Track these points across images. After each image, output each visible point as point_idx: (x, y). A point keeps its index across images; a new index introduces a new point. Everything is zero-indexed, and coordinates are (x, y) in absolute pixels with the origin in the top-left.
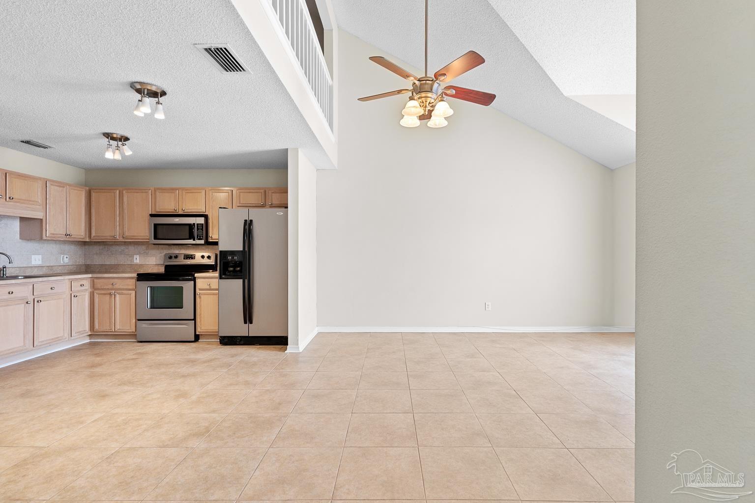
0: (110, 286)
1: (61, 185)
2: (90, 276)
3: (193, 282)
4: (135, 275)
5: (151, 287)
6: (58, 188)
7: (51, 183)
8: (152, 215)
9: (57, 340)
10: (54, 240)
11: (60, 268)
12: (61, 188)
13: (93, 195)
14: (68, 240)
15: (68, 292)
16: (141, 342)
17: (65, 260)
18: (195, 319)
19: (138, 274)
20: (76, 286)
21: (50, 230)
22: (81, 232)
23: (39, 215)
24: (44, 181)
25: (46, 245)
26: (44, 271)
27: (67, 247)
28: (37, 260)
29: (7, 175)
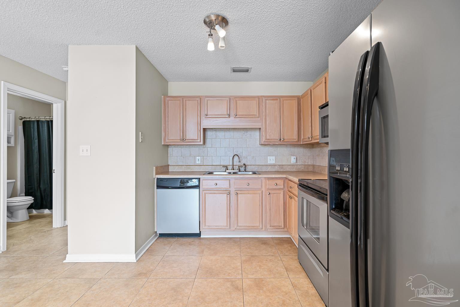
1: (274, 98)
2: (284, 176)
6: (272, 102)
7: (266, 98)
8: (321, 108)
9: (253, 229)
10: (269, 144)
11: (289, 167)
12: (275, 101)
13: (301, 101)
14: (282, 143)
15: (263, 189)
17: (293, 160)
19: (300, 180)
20: (271, 184)
21: (266, 137)
22: (295, 137)
23: (258, 125)
24: (259, 98)
25: (278, 149)
26: (276, 169)
27: (296, 150)
28: (271, 160)
29: (230, 99)
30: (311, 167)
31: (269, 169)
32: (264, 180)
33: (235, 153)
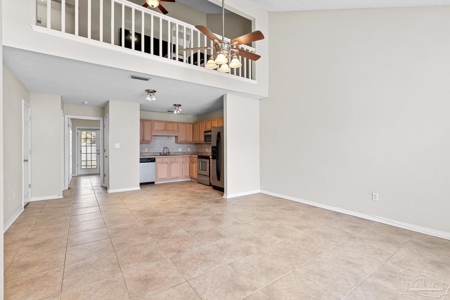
0: (193, 160)
1: (184, 123)
2: (189, 156)
3: (209, 160)
4: (197, 156)
5: (201, 161)
6: (183, 125)
7: (180, 123)
8: (205, 132)
9: (177, 178)
10: (181, 143)
11: (188, 153)
12: (184, 125)
13: (194, 125)
14: (187, 143)
15: (181, 161)
16: (199, 183)
17: (189, 150)
18: (210, 176)
19: (198, 156)
20: (184, 159)
21: (180, 139)
22: (191, 140)
23: (177, 135)
24: (178, 123)
25: (183, 145)
26: (182, 153)
27: (190, 145)
28: (180, 150)
29: (167, 122)
30: (196, 153)
31: (179, 154)
32: (181, 158)
33: (166, 147)
